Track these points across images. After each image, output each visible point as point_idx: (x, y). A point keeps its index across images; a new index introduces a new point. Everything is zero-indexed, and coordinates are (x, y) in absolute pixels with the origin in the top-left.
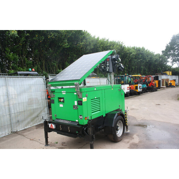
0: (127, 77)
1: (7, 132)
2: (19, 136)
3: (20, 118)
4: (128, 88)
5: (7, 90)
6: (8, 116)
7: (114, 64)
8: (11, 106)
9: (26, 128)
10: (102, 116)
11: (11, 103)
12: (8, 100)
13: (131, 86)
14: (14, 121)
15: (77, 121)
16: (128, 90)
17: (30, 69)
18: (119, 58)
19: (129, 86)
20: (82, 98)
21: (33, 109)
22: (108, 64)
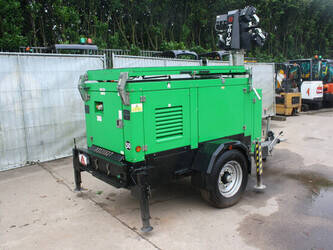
0: (320, 62)
1: (18, 161)
2: (44, 171)
3: (46, 137)
4: (319, 88)
5: (21, 81)
6: (21, 132)
7: (244, 30)
8: (28, 112)
9: (57, 157)
10: (189, 147)
11: (28, 105)
12: (22, 101)
13: (327, 86)
14: (33, 142)
15: (122, 153)
16: (318, 93)
17: (83, 40)
18: (255, 16)
19: (322, 85)
20: (129, 105)
21: (76, 122)
22: (229, 30)
